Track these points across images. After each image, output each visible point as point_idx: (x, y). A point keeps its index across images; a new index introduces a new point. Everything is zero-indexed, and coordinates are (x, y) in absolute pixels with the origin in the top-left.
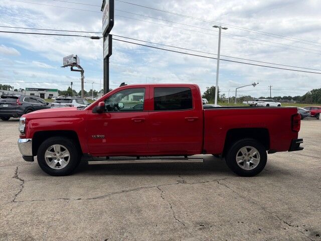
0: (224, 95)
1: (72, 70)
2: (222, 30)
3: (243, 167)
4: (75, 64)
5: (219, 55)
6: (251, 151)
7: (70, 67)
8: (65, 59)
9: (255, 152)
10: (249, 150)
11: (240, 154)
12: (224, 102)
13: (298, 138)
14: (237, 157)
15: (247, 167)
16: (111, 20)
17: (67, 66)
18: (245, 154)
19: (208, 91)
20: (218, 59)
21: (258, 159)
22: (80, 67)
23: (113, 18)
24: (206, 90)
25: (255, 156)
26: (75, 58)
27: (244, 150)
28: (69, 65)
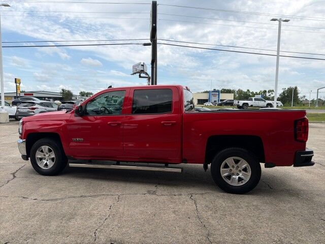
0: (304, 97)
1: (140, 77)
2: (282, 23)
3: (229, 182)
4: (142, 71)
5: (278, 51)
6: (239, 163)
7: (138, 74)
8: (134, 67)
9: (244, 164)
10: (237, 162)
11: (226, 166)
12: (304, 105)
13: (307, 150)
14: (222, 169)
15: (234, 182)
16: (154, 25)
17: (135, 73)
18: (233, 167)
19: (284, 93)
20: (278, 56)
21: (249, 174)
22: (147, 74)
23: (156, 23)
24: (282, 91)
25: (245, 170)
26: (143, 65)
27: (230, 161)
28: (137, 73)
